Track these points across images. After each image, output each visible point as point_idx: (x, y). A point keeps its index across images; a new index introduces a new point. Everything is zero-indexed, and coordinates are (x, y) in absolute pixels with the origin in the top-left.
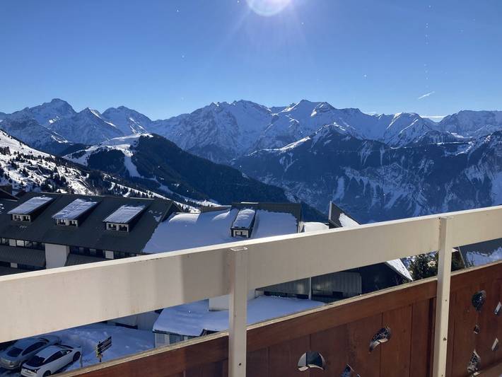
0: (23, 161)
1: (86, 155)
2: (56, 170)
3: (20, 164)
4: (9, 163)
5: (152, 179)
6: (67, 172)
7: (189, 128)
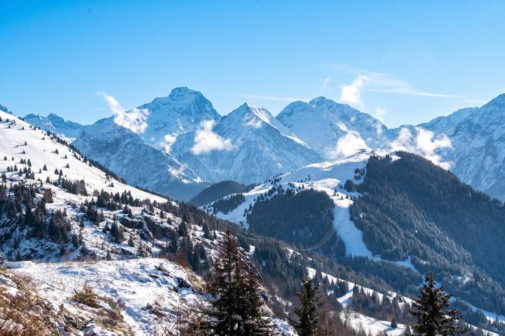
0: (112, 208)
1: (244, 206)
2: (182, 231)
3: (106, 213)
4: (82, 210)
5: (399, 263)
6: (206, 236)
7: (479, 142)
